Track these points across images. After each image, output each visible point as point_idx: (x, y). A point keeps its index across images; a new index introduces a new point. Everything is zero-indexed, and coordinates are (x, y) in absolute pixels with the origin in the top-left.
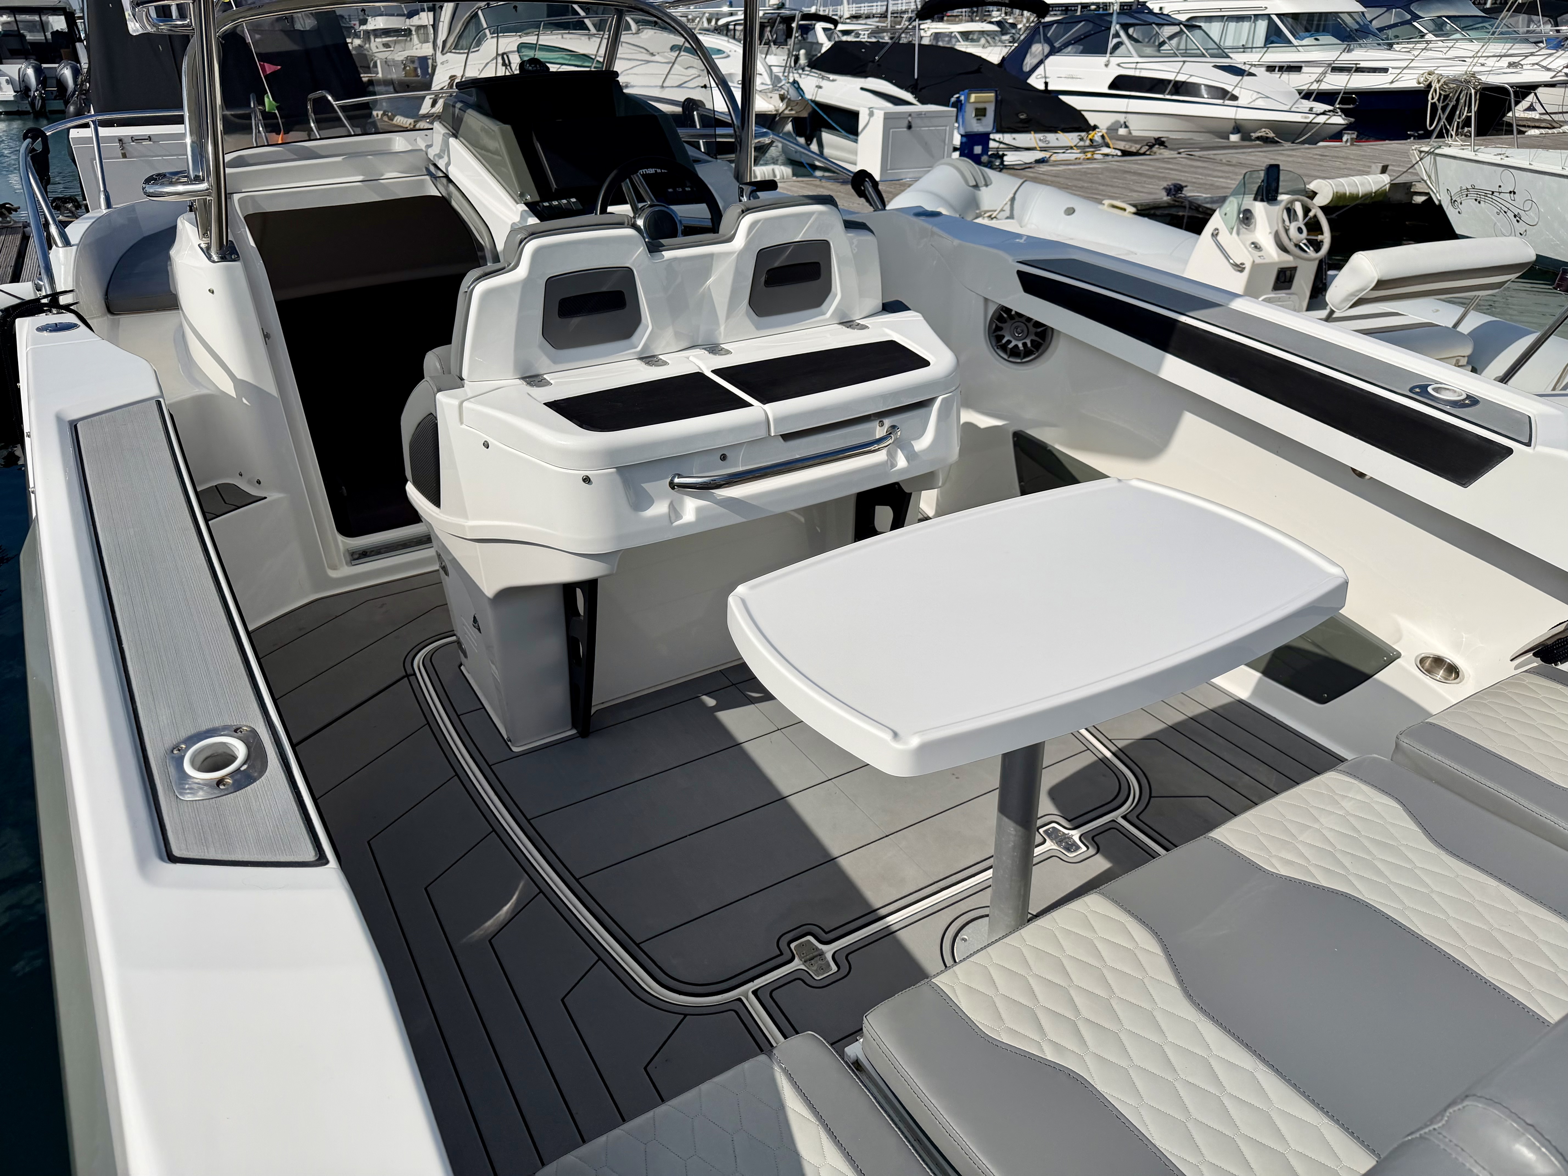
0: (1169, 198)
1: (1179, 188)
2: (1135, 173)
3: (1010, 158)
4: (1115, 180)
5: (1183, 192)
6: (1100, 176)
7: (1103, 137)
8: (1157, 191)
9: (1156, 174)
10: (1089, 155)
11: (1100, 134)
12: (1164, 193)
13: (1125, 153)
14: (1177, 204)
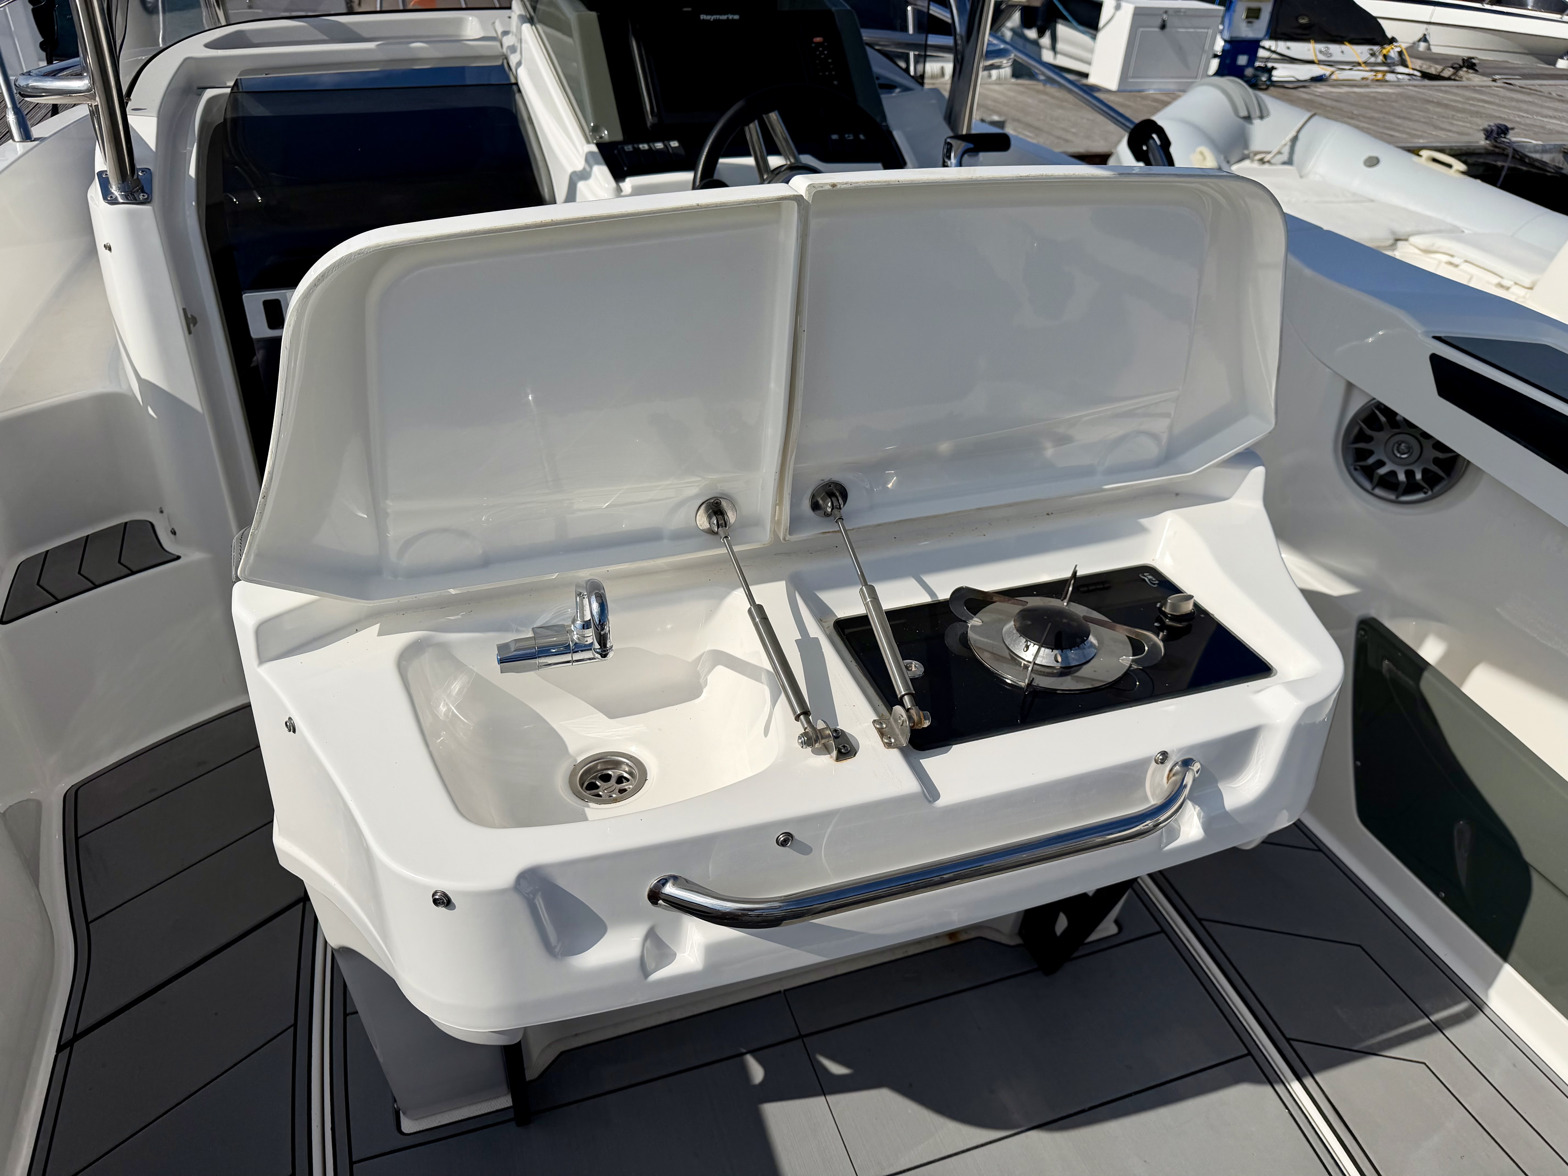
0: (1488, 142)
1: (1503, 130)
2: (1439, 104)
3: (1282, 73)
4: (1414, 112)
5: (1508, 137)
6: (1394, 104)
7: (1400, 53)
8: (1471, 131)
9: (1467, 107)
10: (1380, 76)
11: (1398, 49)
12: (1482, 135)
13: (1426, 76)
14: (1497, 150)
